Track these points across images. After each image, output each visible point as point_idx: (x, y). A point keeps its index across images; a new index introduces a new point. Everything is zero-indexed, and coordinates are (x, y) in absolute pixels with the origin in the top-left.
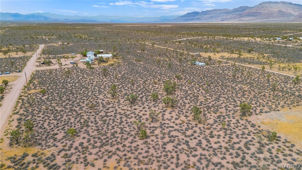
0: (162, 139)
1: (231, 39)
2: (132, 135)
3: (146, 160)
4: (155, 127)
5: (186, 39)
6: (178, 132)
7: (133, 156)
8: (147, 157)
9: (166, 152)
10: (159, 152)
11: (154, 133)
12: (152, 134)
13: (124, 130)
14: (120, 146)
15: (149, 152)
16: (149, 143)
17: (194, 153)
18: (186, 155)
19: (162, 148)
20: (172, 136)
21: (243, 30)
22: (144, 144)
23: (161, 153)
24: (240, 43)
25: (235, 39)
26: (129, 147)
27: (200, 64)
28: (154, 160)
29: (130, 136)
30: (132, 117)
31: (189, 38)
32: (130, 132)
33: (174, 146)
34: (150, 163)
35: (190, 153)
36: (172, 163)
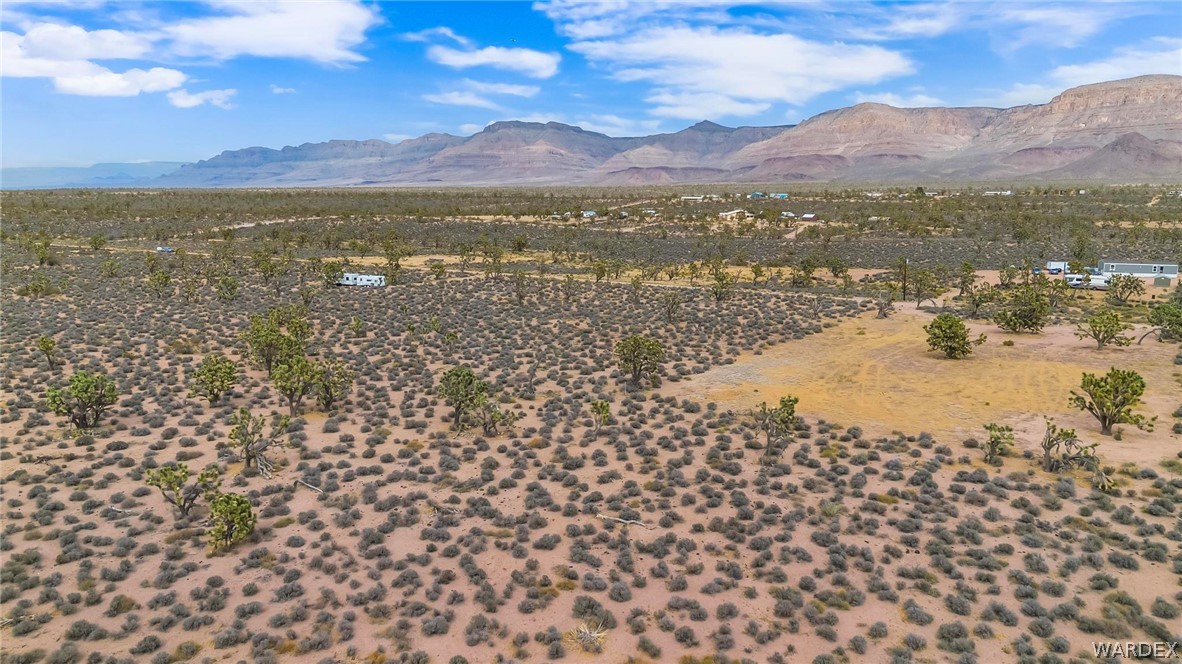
0: (344, 524)
1: (437, 221)
2: (152, 550)
3: (304, 629)
4: (280, 489)
5: (253, 225)
6: (414, 482)
7: (211, 638)
8: (299, 617)
9: (400, 566)
10: (360, 576)
11: (285, 512)
12: (276, 519)
13: (88, 541)
14: (92, 615)
15: (301, 594)
16: (278, 556)
17: (536, 535)
18: (504, 553)
19: (369, 557)
20: (394, 501)
21: (460, 199)
22: (251, 566)
23: (373, 576)
24: (473, 228)
25: (449, 219)
26: (155, 604)
27: (365, 282)
28: (351, 618)
29: (140, 555)
30: (111, 478)
31: (268, 223)
32: (136, 539)
33: (425, 535)
34: (336, 634)
35: (521, 540)
36: (457, 599)
